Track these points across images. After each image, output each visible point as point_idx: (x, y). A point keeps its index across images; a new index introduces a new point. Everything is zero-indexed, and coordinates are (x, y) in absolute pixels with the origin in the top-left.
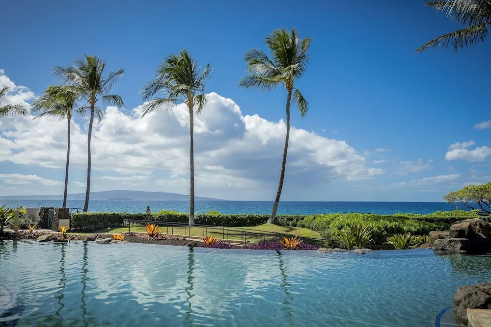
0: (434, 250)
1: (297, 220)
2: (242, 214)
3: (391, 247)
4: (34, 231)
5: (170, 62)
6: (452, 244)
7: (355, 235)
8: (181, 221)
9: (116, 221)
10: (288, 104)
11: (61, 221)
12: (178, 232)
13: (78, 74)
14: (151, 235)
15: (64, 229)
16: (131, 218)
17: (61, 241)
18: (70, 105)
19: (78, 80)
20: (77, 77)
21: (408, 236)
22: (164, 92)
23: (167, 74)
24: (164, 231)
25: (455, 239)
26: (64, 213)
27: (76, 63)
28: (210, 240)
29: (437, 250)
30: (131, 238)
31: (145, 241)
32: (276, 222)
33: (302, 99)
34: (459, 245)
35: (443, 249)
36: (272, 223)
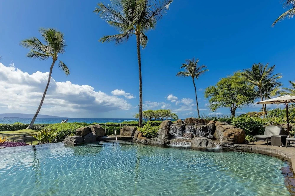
29: (65, 143)
34: (74, 140)
35: (67, 143)
36: (29, 128)
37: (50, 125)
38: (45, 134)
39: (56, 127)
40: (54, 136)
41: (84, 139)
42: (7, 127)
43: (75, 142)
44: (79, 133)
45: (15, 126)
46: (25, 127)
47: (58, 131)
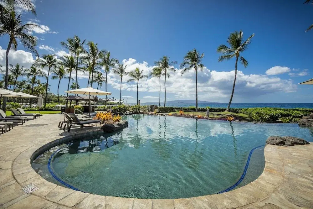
0: (298, 124)
1: (239, 110)
2: (215, 108)
3: (280, 122)
4: (148, 112)
5: (188, 54)
6: (309, 122)
7: (260, 116)
8: (193, 110)
9: (171, 110)
10: (236, 64)
11: (155, 109)
12: (191, 113)
13: (161, 63)
14: (181, 114)
15: (155, 112)
16: (177, 109)
17: (156, 115)
18: (160, 73)
19: (161, 65)
20: (161, 64)
21: (291, 118)
22: (187, 66)
23: (187, 59)
24: (186, 113)
25: (311, 120)
26: (156, 107)
27: (160, 60)
28: (199, 117)
29: (300, 124)
30: (175, 115)
31: (179, 116)
32: (229, 111)
33: (244, 60)
35: (303, 124)
40: (266, 118)
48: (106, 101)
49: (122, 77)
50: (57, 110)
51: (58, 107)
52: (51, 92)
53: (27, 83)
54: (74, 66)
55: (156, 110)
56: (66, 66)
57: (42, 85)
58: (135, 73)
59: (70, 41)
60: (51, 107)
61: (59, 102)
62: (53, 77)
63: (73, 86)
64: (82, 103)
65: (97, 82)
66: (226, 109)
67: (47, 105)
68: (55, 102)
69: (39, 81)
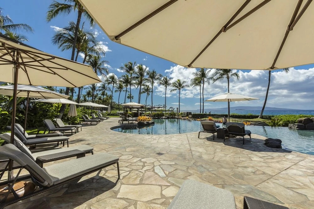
1: (272, 117)
4: (181, 118)
14: (210, 120)
15: (187, 117)
26: (190, 113)
29: (289, 128)
34: (296, 126)
35: (291, 128)
36: (260, 118)
37: (275, 116)
38: (273, 121)
39: (281, 118)
40: (280, 124)
41: (305, 127)
42: (246, 116)
43: (297, 127)
44: (300, 122)
45: (250, 116)
46: (257, 117)
47: (283, 120)
48: (152, 108)
49: (166, 87)
50: (118, 115)
51: (119, 113)
52: (114, 101)
53: (99, 96)
54: (129, 83)
55: (190, 116)
56: (124, 83)
57: (108, 96)
58: (177, 83)
59: (126, 66)
60: (114, 113)
61: (119, 109)
62: (116, 91)
63: (129, 97)
64: (135, 110)
65: (147, 92)
66: (259, 116)
67: (112, 112)
68: (117, 109)
69: (106, 93)
